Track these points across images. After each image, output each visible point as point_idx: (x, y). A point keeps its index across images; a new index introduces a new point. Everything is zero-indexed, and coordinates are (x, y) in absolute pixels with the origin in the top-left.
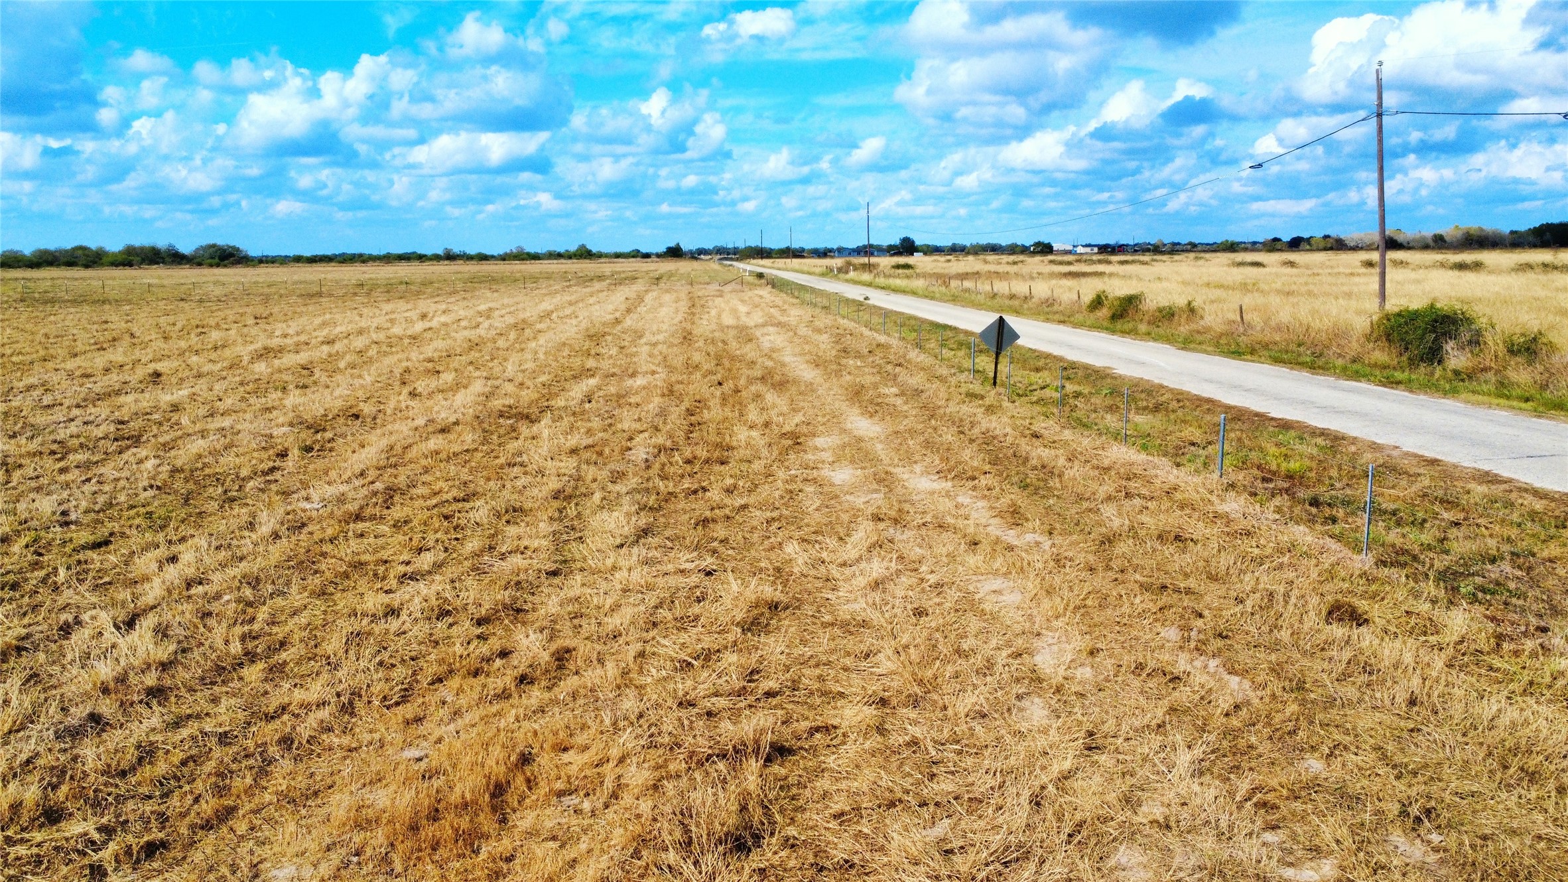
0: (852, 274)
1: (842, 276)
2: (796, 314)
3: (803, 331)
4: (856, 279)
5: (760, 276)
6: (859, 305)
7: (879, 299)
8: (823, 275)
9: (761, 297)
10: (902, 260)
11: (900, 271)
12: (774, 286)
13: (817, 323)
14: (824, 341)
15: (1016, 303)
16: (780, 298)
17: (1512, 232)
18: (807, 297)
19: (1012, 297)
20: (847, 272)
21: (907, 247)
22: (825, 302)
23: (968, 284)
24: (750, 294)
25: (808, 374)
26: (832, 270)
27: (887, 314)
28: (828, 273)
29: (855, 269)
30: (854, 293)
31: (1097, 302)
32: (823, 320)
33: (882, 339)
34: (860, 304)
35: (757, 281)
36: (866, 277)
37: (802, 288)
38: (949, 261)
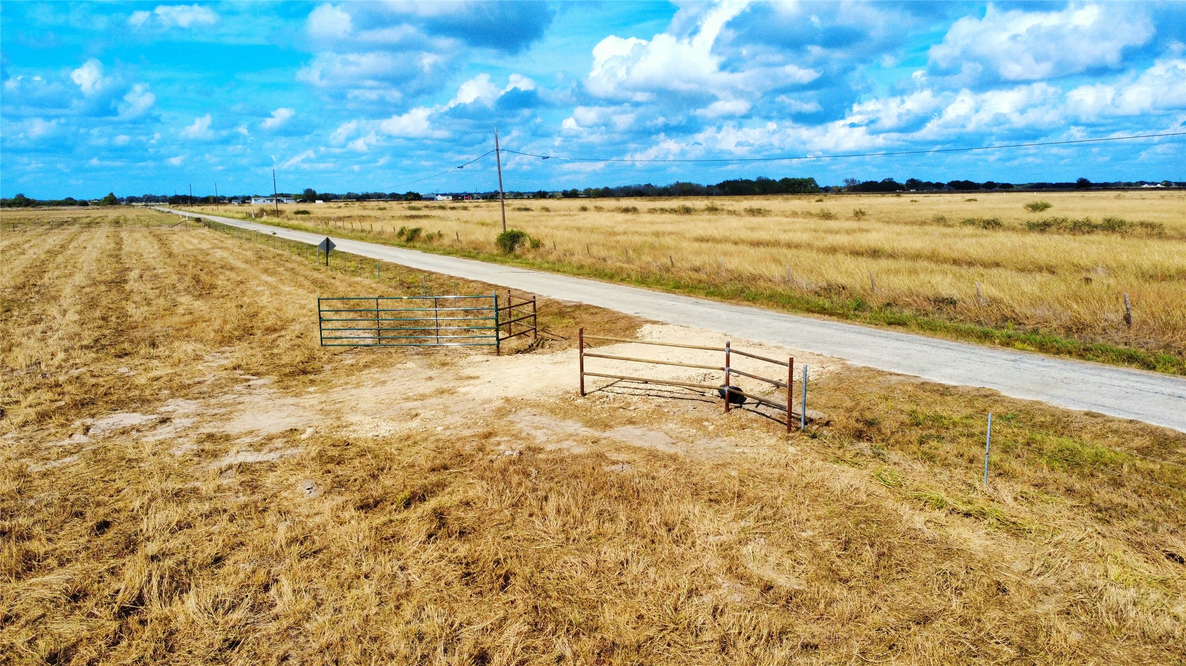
0: (265, 218)
1: (258, 219)
2: (229, 243)
3: (236, 250)
4: (269, 221)
5: (198, 220)
6: (268, 237)
7: (282, 233)
8: (244, 219)
9: (204, 234)
10: (303, 207)
11: (299, 216)
12: (210, 227)
13: (244, 246)
14: (249, 254)
15: (364, 234)
16: (218, 234)
17: (708, 186)
18: (236, 233)
19: (363, 231)
20: (261, 217)
21: (310, 196)
22: (248, 236)
23: (340, 224)
24: (195, 232)
25: (242, 266)
26: (250, 215)
27: (284, 241)
28: (248, 217)
29: (268, 214)
30: (267, 230)
31: (401, 233)
32: (247, 245)
33: (280, 252)
34: (270, 236)
35: (196, 224)
36: (276, 220)
37: (230, 228)
38: (340, 207)
